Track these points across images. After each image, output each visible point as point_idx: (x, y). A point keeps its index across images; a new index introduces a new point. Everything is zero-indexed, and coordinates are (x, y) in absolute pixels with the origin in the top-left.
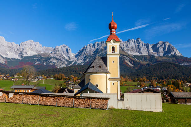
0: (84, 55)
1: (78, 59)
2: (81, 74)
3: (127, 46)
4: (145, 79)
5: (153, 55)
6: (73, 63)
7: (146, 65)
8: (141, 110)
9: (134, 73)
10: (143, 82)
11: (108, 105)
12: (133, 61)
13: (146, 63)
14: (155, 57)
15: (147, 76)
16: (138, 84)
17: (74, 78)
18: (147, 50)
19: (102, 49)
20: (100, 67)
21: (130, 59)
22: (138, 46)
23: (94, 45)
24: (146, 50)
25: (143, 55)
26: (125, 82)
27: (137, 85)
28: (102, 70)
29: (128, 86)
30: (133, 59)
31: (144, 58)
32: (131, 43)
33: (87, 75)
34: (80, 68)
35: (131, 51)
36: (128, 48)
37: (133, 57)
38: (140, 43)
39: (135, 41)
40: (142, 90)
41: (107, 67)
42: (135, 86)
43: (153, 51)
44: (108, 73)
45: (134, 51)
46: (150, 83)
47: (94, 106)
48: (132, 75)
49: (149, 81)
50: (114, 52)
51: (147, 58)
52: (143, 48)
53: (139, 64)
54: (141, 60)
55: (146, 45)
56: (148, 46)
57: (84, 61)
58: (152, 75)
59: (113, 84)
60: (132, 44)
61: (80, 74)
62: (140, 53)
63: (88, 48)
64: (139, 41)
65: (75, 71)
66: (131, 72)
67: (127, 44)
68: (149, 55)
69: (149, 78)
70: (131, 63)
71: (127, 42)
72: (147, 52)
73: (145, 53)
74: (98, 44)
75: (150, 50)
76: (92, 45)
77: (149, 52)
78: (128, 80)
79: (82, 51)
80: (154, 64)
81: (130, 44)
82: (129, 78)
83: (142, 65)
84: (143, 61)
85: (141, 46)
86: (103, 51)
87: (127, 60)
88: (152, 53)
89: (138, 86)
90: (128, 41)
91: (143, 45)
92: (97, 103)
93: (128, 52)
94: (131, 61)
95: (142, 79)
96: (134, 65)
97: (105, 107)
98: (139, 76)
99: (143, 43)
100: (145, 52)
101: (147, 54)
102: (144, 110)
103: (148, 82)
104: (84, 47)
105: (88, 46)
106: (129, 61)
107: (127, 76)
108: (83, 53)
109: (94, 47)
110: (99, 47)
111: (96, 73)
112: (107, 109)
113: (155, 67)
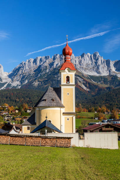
0: (21, 74)
1: (12, 80)
2: (18, 102)
3: (80, 62)
4: (104, 108)
5: (115, 76)
6: (5, 86)
7: (106, 90)
8: (99, 147)
9: (90, 99)
10: (102, 114)
11: (71, 144)
12: (89, 83)
13: (106, 86)
14: (118, 79)
15: (107, 104)
16: (96, 116)
17: (10, 108)
18: (108, 69)
19: (46, 67)
20: (53, 100)
21: (84, 80)
22: (96, 63)
23: (35, 61)
24: (106, 69)
25: (102, 75)
26: (79, 112)
27: (94, 117)
28: (55, 104)
29: (83, 118)
30: (88, 80)
31: (103, 80)
32: (86, 58)
33: (37, 109)
34: (16, 93)
35: (85, 69)
36: (82, 66)
37: (88, 78)
38: (98, 59)
39: (91, 56)
40: (100, 125)
41: (61, 100)
42: (92, 118)
43: (116, 70)
44: (62, 106)
45: (90, 70)
46: (111, 114)
47: (59, 144)
48: (87, 102)
49: (109, 111)
50: (69, 83)
51: (107, 79)
52: (102, 66)
53: (96, 88)
54: (100, 81)
55: (106, 61)
56: (109, 63)
57: (21, 83)
58: (114, 103)
59: (68, 120)
60: (87, 60)
61: (16, 101)
62: (98, 73)
63: (27, 65)
64: (97, 57)
65: (10, 98)
66: (86, 99)
67: (81, 60)
68: (110, 75)
69: (110, 108)
70: (86, 86)
71: (80, 57)
72: (108, 72)
73: (104, 73)
74: (41, 60)
75: (111, 68)
76: (33, 61)
77: (110, 71)
78: (83, 110)
79: (18, 70)
80: (116, 88)
81: (84, 60)
82: (83, 108)
83: (100, 89)
84: (101, 84)
85: (99, 62)
86: (48, 70)
87: (80, 82)
88: (114, 72)
89: (96, 119)
90: (82, 56)
91: (103, 62)
92: (62, 142)
93: (82, 70)
94: (86, 83)
95: (100, 109)
96: (90, 88)
97: (69, 145)
98: (96, 103)
99: (103, 59)
100: (105, 71)
101: (108, 74)
102: (102, 148)
103: (108, 113)
104: (21, 64)
105: (27, 63)
106: (84, 84)
107: (80, 104)
108: (20, 72)
109: (35, 63)
110: (42, 63)
111: (49, 107)
112: (70, 147)
113: (118, 92)
